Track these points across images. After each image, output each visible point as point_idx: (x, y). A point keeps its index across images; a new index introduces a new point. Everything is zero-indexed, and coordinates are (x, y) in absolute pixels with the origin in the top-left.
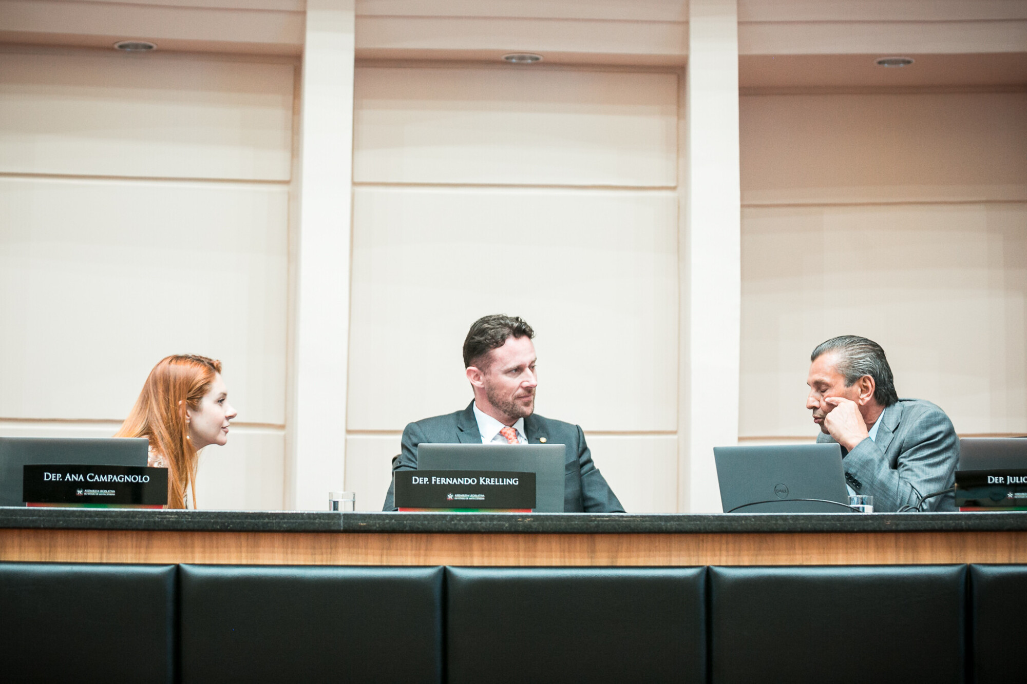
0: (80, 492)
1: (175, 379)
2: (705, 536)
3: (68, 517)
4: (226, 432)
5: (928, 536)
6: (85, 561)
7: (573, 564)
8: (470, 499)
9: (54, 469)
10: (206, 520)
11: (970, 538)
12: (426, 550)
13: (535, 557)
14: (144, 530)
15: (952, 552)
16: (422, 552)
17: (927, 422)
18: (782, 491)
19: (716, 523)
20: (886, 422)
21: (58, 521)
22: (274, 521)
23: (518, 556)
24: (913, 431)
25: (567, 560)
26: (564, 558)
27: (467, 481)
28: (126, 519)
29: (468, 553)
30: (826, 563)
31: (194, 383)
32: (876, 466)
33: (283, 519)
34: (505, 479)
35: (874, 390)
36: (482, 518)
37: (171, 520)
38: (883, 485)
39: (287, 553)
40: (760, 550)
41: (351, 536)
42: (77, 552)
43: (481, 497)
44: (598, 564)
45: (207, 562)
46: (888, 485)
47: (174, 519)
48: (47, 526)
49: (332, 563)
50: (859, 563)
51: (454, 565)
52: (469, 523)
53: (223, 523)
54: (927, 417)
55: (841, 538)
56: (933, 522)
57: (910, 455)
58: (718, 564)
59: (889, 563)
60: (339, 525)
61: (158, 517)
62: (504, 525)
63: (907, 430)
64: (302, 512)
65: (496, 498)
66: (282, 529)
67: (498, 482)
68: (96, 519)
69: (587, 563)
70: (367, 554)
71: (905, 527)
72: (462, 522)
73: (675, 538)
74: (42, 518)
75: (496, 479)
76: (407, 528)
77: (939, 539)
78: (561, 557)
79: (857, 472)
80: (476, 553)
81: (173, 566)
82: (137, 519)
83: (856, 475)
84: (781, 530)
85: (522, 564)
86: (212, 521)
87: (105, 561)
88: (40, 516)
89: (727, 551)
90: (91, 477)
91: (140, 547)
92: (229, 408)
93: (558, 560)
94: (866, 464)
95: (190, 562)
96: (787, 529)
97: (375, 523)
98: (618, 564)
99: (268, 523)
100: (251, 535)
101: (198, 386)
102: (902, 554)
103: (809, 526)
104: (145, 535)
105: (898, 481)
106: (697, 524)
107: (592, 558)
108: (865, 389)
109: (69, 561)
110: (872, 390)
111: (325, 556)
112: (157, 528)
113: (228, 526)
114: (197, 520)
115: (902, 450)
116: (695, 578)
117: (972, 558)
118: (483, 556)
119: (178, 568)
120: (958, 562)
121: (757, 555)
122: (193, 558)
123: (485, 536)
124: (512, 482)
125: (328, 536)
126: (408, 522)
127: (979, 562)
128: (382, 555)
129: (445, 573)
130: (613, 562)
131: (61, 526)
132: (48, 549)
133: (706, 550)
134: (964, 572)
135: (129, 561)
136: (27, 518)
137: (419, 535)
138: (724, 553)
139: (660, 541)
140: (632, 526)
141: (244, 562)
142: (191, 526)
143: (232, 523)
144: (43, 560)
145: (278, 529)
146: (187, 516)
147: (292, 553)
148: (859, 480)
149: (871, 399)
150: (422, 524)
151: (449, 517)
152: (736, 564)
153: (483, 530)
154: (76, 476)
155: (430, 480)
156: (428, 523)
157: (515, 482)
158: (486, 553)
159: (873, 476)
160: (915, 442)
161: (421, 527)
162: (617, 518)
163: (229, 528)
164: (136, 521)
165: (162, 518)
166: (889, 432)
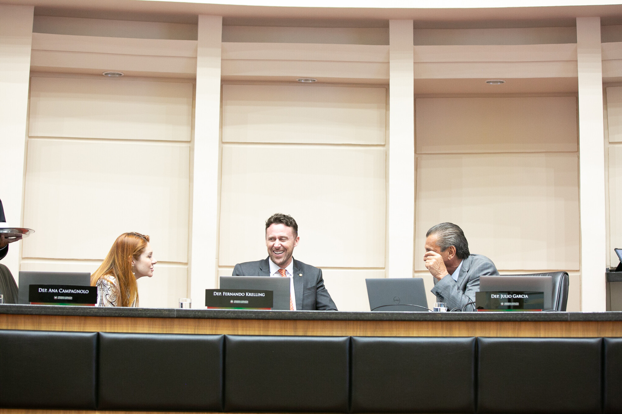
0: (56, 298)
1: (127, 246)
2: (349, 322)
3: (47, 309)
4: (152, 271)
5: (457, 323)
6: (55, 330)
7: (286, 335)
8: (241, 303)
9: (43, 287)
10: (112, 312)
11: (478, 324)
12: (216, 327)
13: (268, 331)
14: (82, 316)
15: (469, 331)
16: (214, 328)
17: (482, 267)
18: (397, 300)
19: (354, 316)
20: (464, 266)
21: (42, 311)
22: (143, 312)
23: (260, 330)
24: (475, 272)
25: (283, 332)
26: (282, 331)
27: (240, 294)
28: (73, 311)
29: (236, 328)
30: (408, 336)
31: (137, 247)
32: (451, 289)
33: (148, 311)
34: (258, 294)
35: (455, 252)
36: (242, 312)
37: (95, 311)
38: (453, 297)
39: (150, 328)
40: (376, 329)
41: (181, 320)
42: (51, 326)
43: (246, 302)
44: (298, 335)
45: (112, 331)
46: (456, 298)
47: (96, 311)
48: (36, 313)
49: (171, 333)
50: (424, 336)
51: (229, 334)
52: (235, 315)
53: (120, 313)
54: (482, 265)
55: (415, 324)
56: (459, 317)
57: (472, 283)
58: (356, 335)
59: (438, 336)
60: (174, 315)
61: (89, 310)
62: (252, 316)
63: (472, 271)
64: (157, 308)
65: (254, 302)
66: (147, 316)
67: (255, 295)
68: (60, 310)
69: (293, 334)
70: (188, 328)
71: (445, 319)
72: (232, 314)
73: (335, 323)
74: (34, 310)
75: (254, 294)
76: (206, 317)
77: (463, 325)
78: (280, 331)
79: (442, 291)
80: (240, 329)
81: (96, 333)
82: (79, 311)
83: (441, 293)
84: (385, 319)
85: (262, 334)
86: (114, 312)
87: (64, 330)
88: (33, 309)
89: (360, 329)
90: (61, 291)
91: (81, 324)
92: (154, 259)
93: (279, 332)
94: (447, 287)
95: (104, 331)
96: (388, 319)
97: (191, 314)
98: (308, 335)
99: (140, 313)
100: (133, 319)
101: (138, 249)
102: (445, 332)
103: (399, 318)
104: (83, 318)
105: (461, 296)
106: (345, 316)
107: (295, 331)
108: (451, 253)
109: (47, 330)
110: (454, 253)
111: (168, 329)
112: (88, 315)
113: (122, 314)
114: (107, 312)
115: (469, 281)
116: (344, 342)
117: (478, 334)
118: (243, 330)
119: (98, 335)
120: (472, 336)
121: (374, 331)
122: (106, 329)
123: (244, 321)
124: (262, 295)
125: (170, 320)
126: (207, 313)
127: (482, 336)
128: (195, 329)
129: (225, 338)
130: (305, 334)
131: (43, 314)
132: (37, 324)
133: (350, 329)
134: (474, 341)
135: (76, 330)
136: (27, 309)
137: (213, 320)
138: (359, 330)
139: (328, 324)
140: (314, 317)
141: (130, 331)
142: (104, 314)
143: (124, 313)
144: (35, 329)
145: (145, 316)
146: (102, 310)
147: (152, 328)
148: (443, 296)
149: (454, 257)
150: (214, 315)
151: (226, 311)
152: (364, 335)
153: (242, 318)
154: (54, 290)
155: (222, 294)
156: (216, 314)
157: (263, 295)
158: (245, 329)
159: (449, 294)
160: (475, 277)
161: (213, 316)
162: (306, 313)
163: (122, 315)
164: (78, 311)
165: (90, 310)
166: (465, 272)
